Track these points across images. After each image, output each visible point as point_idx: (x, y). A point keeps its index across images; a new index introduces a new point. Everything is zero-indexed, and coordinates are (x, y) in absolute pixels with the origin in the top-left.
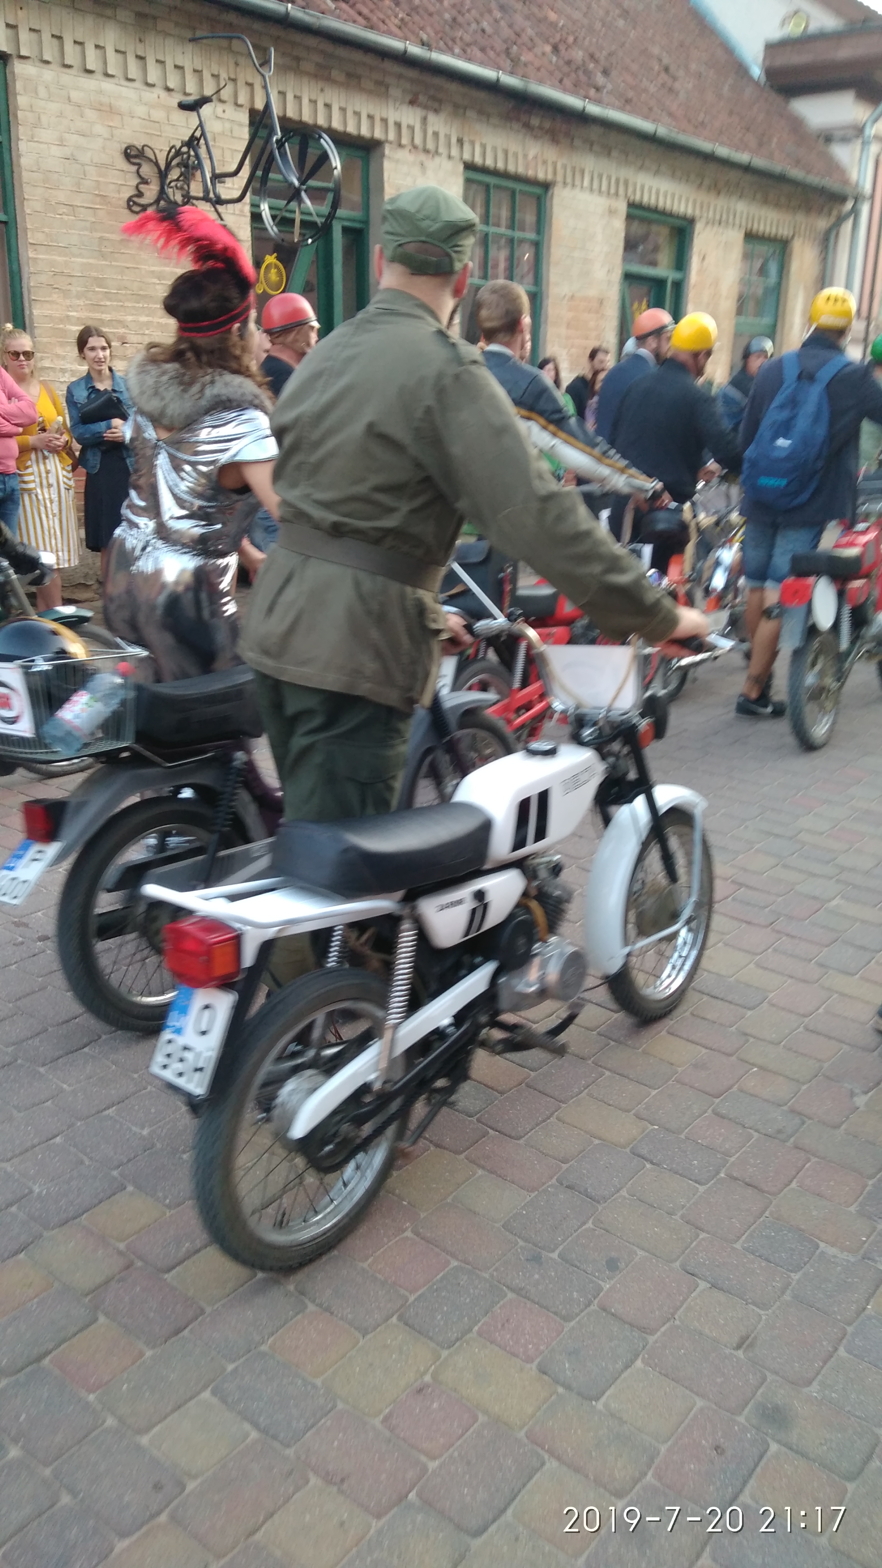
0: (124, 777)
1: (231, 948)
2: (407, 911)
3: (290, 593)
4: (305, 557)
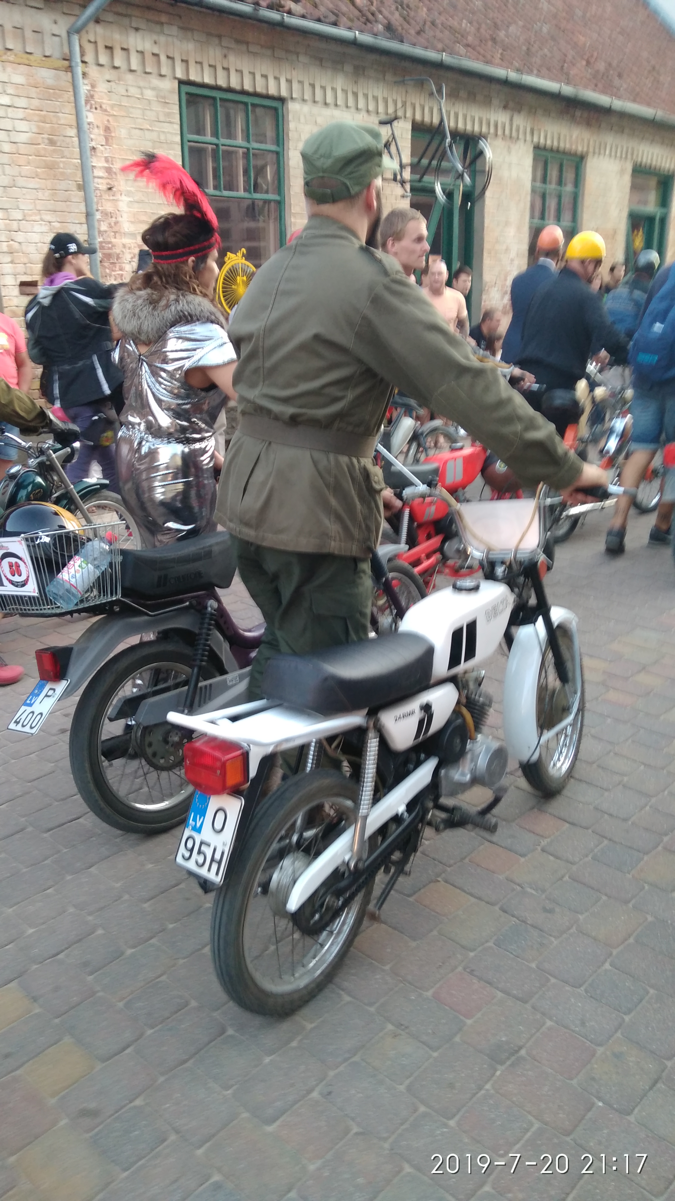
0: (117, 626)
1: (239, 763)
2: (371, 724)
3: (259, 476)
4: (270, 443)
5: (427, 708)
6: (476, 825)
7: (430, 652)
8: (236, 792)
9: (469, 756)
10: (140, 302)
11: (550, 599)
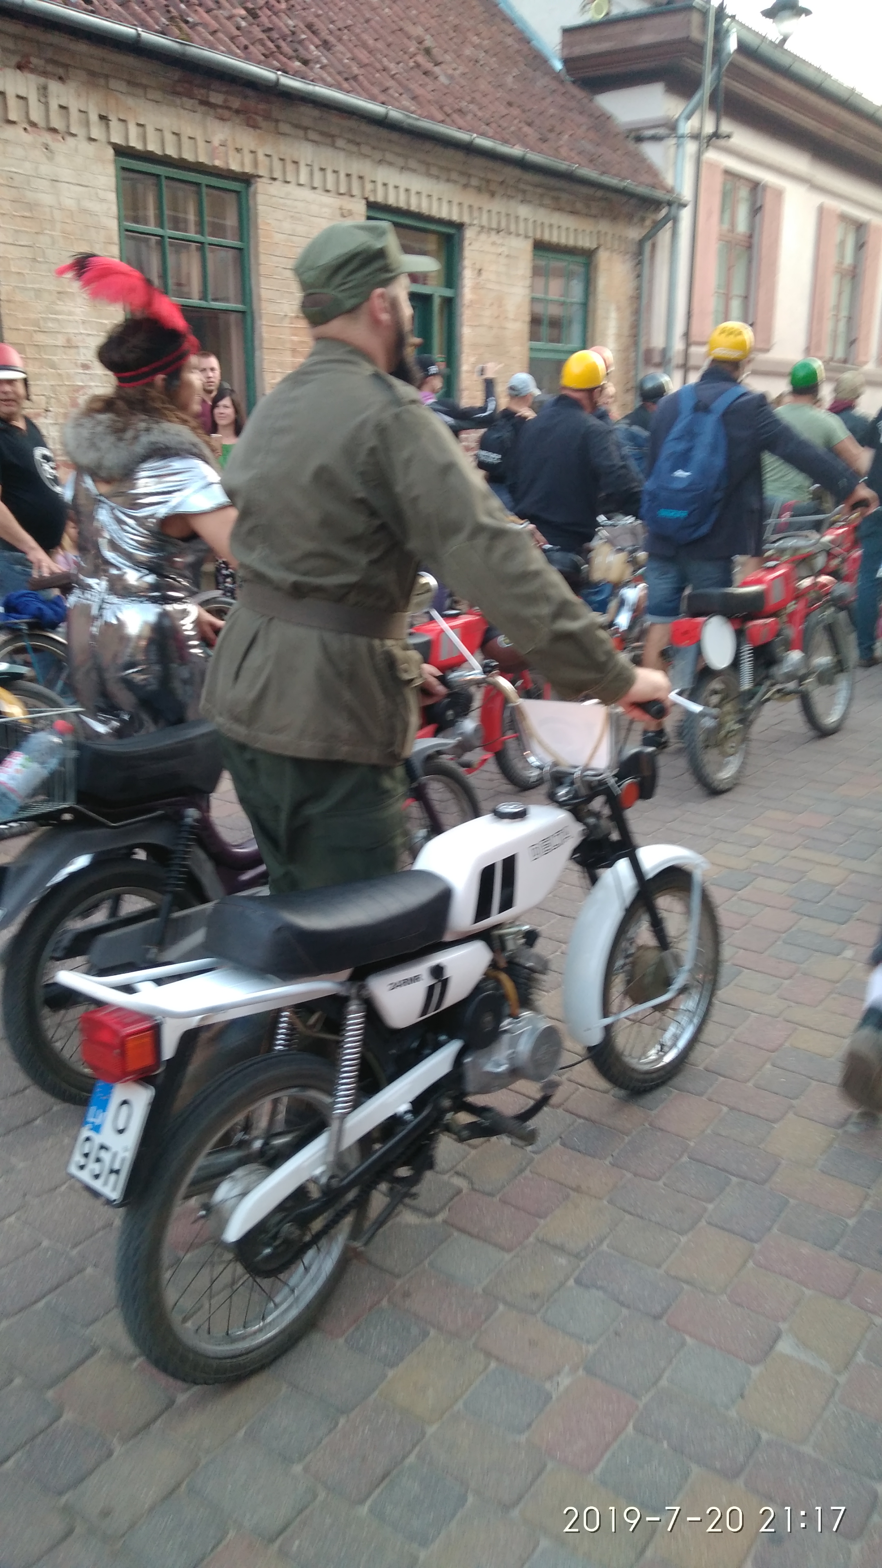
0: (68, 840)
1: (147, 1040)
2: (353, 991)
3: (256, 657)
4: (271, 619)
5: (437, 971)
6: (510, 1133)
7: (445, 897)
8: (144, 1078)
9: (506, 1038)
10: (100, 429)
11: (637, 838)
